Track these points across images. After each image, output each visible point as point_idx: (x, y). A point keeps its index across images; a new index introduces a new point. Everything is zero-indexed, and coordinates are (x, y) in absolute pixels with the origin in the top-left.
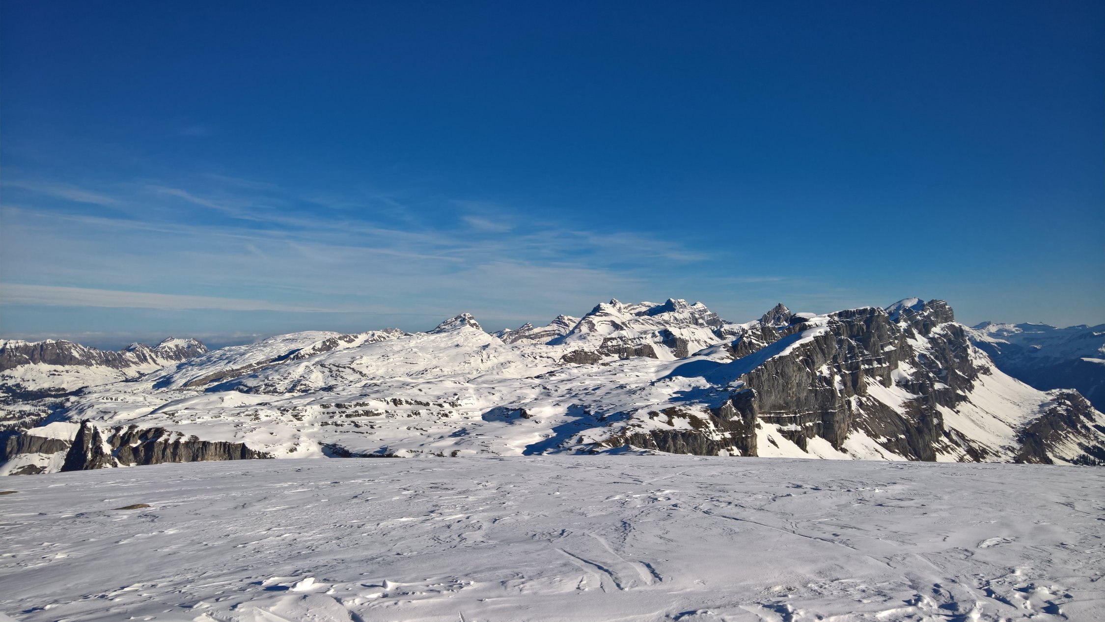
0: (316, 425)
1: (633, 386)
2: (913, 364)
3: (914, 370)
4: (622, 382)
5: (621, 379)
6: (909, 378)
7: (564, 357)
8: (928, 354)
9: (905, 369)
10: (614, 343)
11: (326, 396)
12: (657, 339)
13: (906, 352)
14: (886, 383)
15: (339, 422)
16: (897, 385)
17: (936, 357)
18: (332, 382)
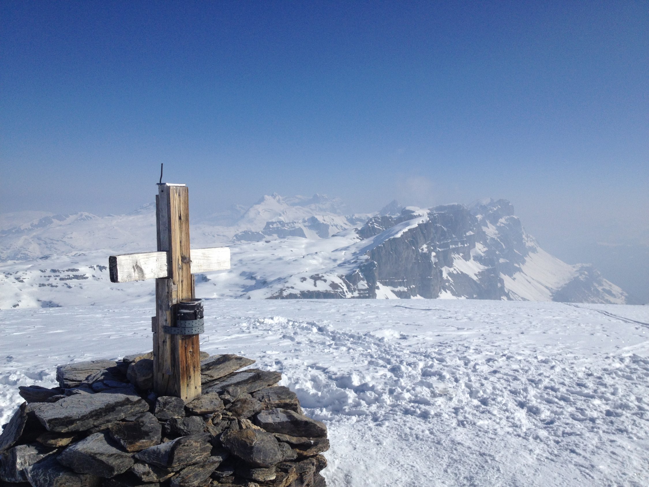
0: (35, 285)
2: (485, 244)
3: (485, 249)
4: (281, 255)
5: (279, 253)
6: (483, 254)
7: (236, 236)
8: (496, 238)
9: (480, 248)
10: (275, 226)
11: (43, 263)
12: (306, 224)
13: (482, 237)
14: (466, 258)
15: (54, 284)
16: (474, 260)
17: (501, 240)
18: (47, 253)
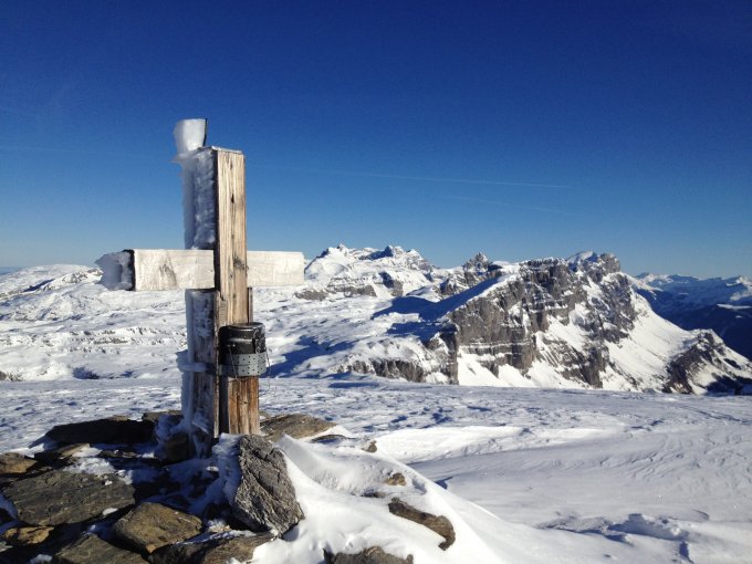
0: (65, 350)
1: (355, 321)
2: (587, 306)
3: (588, 311)
4: (346, 317)
5: (344, 314)
6: (584, 318)
7: (296, 294)
8: (599, 299)
9: (580, 310)
10: (340, 282)
11: (76, 324)
12: (377, 281)
13: (581, 296)
14: (565, 322)
15: (87, 348)
16: (575, 324)
17: (606, 301)
